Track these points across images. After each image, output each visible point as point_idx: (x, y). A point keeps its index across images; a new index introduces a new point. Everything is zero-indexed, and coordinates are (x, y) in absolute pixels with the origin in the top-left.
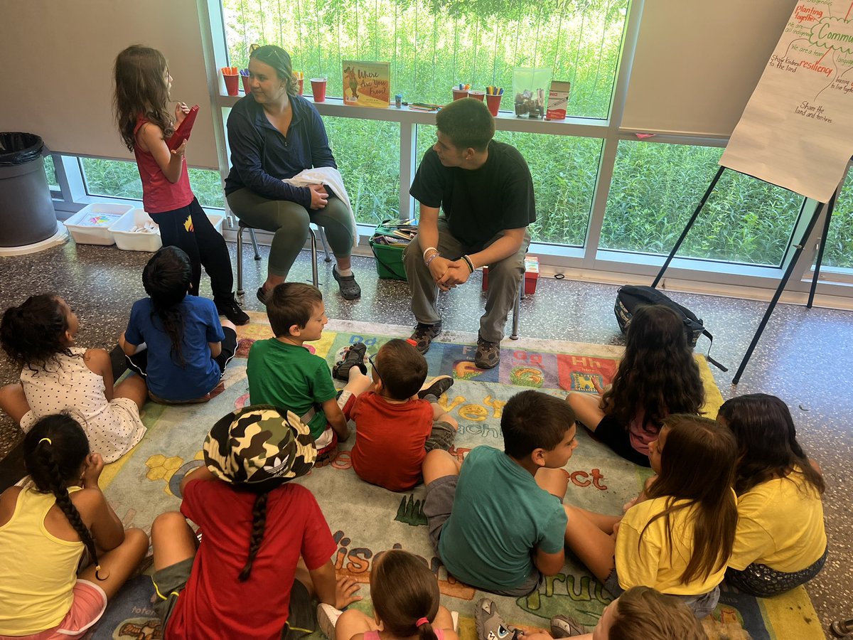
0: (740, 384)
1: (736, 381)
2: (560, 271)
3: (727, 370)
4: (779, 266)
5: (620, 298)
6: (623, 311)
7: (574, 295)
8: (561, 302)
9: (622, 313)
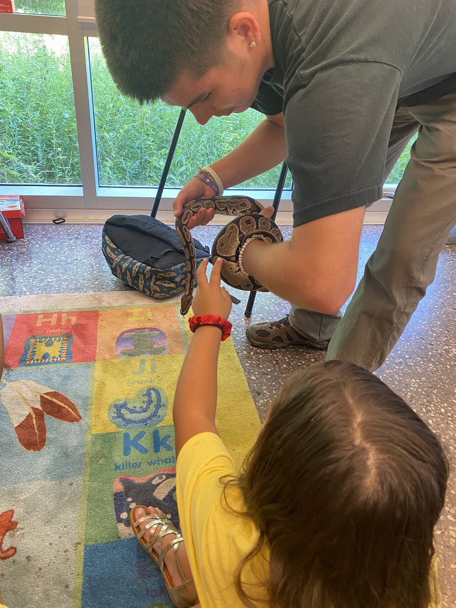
0: (253, 316)
1: (248, 313)
2: (60, 216)
3: (239, 302)
4: (290, 189)
5: (106, 232)
6: (111, 248)
7: (70, 240)
8: (51, 248)
9: (108, 250)
